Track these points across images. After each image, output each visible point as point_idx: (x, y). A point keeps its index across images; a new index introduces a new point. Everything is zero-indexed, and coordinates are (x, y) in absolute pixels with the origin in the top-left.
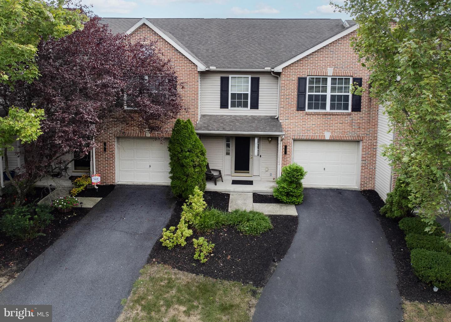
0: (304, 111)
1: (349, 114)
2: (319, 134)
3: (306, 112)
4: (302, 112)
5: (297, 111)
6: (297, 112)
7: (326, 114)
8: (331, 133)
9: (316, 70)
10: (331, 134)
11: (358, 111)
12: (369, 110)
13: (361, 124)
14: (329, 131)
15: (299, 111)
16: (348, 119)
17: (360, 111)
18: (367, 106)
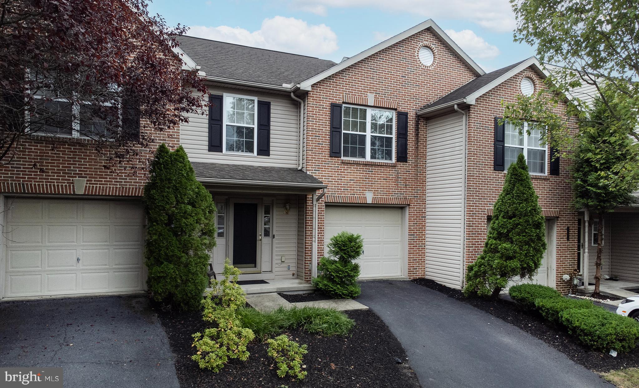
0: (339, 157)
1: (394, 166)
2: (358, 195)
3: (342, 160)
4: (337, 160)
5: (330, 157)
6: (331, 159)
7: (366, 164)
8: (374, 193)
9: (353, 95)
10: (374, 195)
11: (404, 162)
12: (416, 161)
13: (407, 180)
14: (371, 190)
15: (333, 158)
16: (392, 173)
17: (406, 162)
18: (413, 154)
